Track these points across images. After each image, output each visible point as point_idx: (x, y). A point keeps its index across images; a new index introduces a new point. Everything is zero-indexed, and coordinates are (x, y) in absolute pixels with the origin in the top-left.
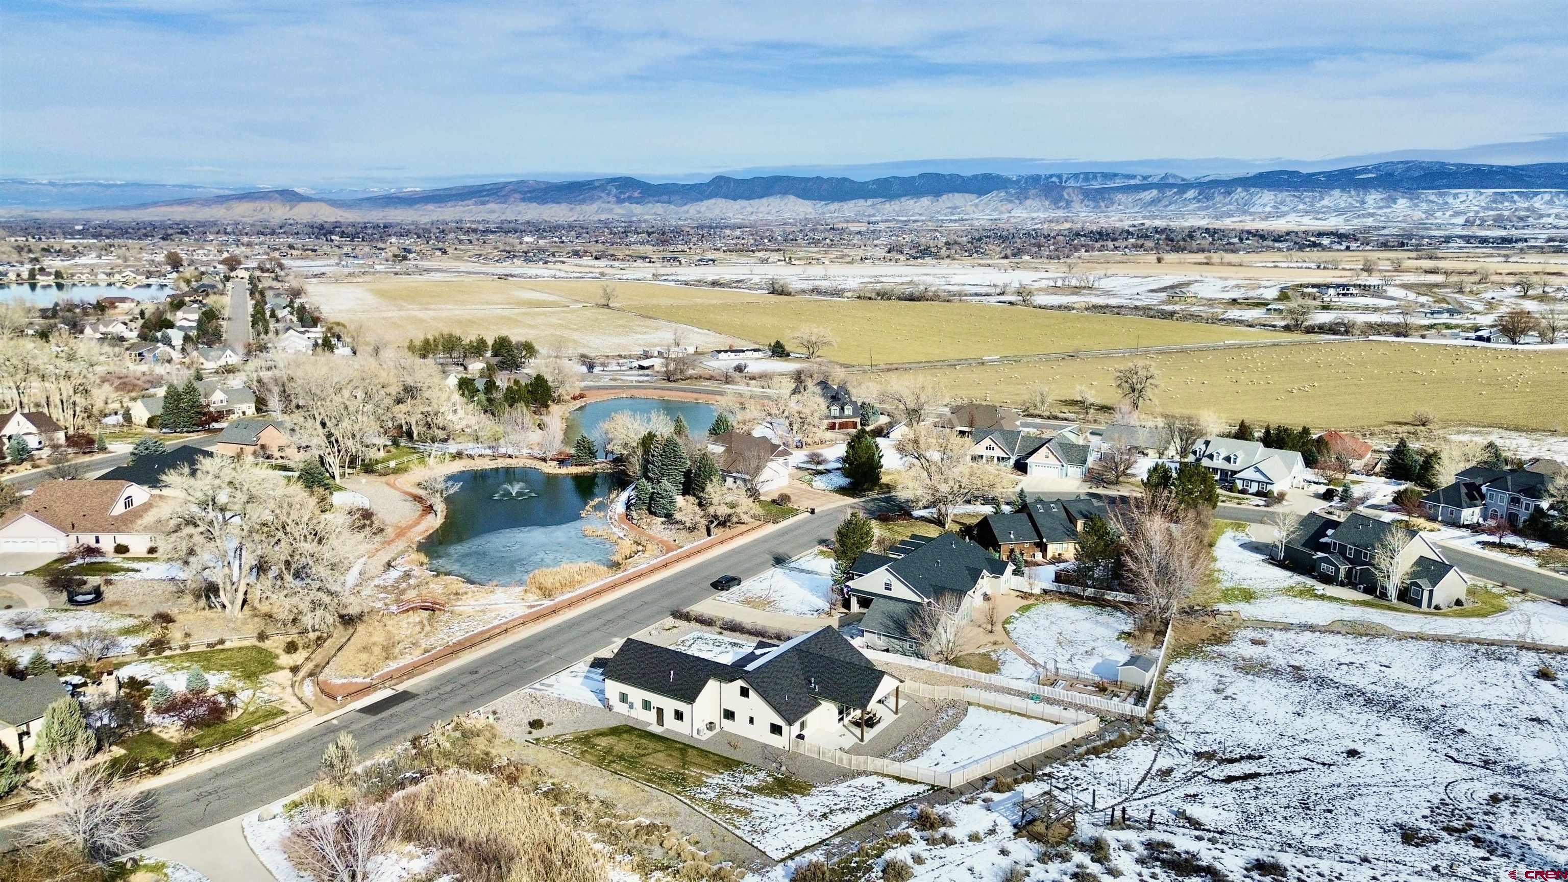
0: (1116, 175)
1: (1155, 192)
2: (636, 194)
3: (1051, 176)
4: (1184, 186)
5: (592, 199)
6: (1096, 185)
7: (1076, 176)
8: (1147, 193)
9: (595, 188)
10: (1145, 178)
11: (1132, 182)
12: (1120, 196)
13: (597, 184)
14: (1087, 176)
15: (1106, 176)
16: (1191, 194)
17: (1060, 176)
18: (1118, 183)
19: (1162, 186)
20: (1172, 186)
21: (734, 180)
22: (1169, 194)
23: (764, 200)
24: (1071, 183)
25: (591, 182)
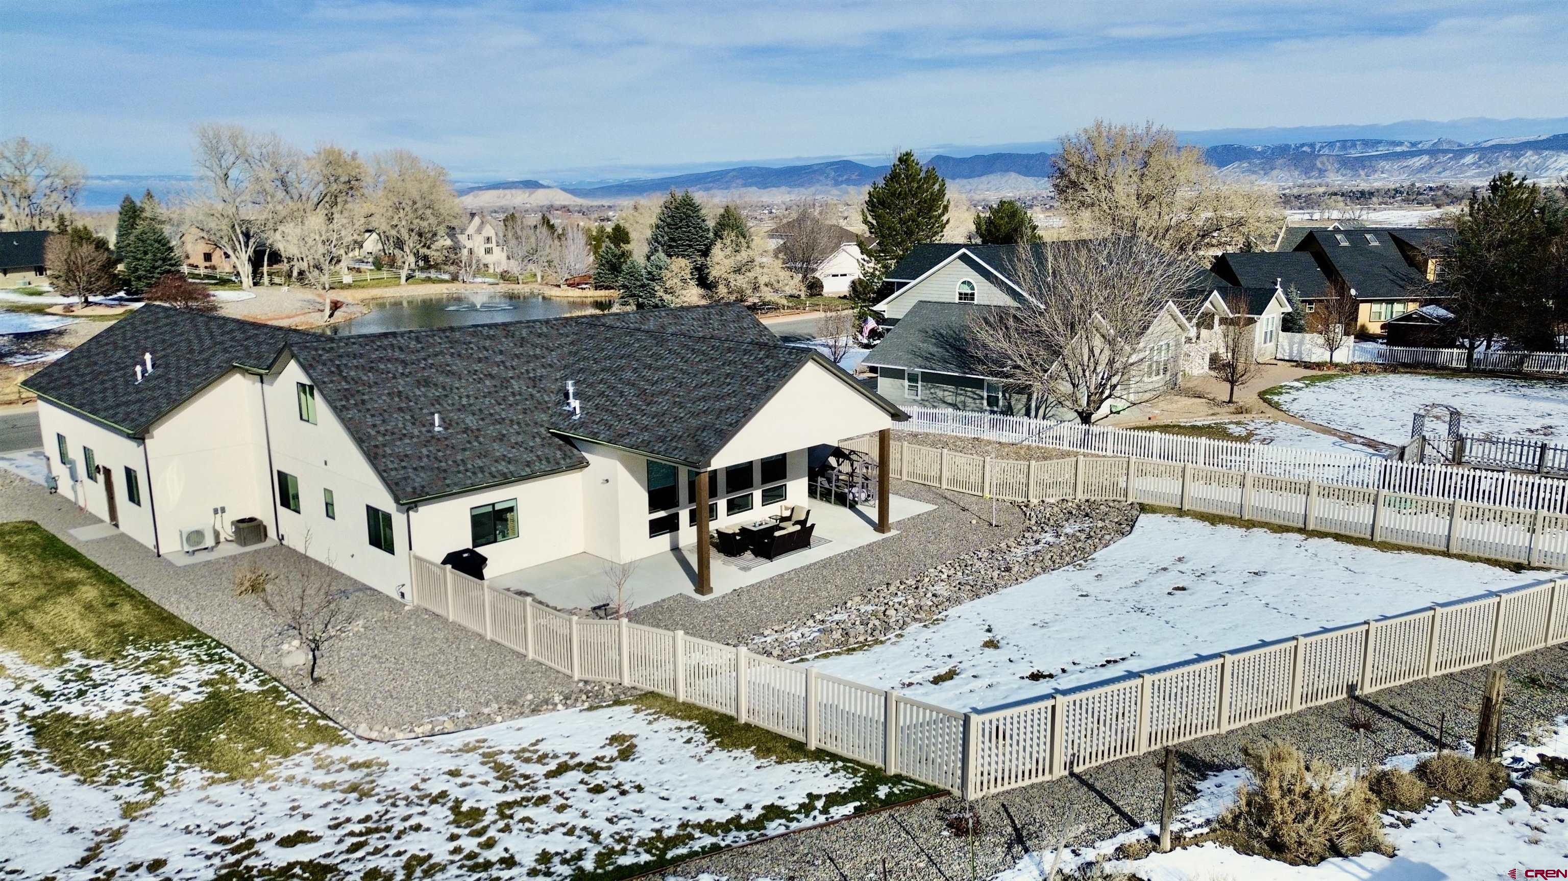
0: (1380, 142)
1: (1425, 158)
2: (854, 177)
3: (1303, 145)
4: (1462, 152)
5: (811, 183)
6: (1354, 153)
7: (1331, 144)
8: (1416, 159)
9: (814, 172)
10: (1413, 144)
11: (1398, 149)
12: (1383, 163)
13: (815, 168)
14: (1344, 144)
15: (1366, 143)
16: (1469, 159)
17: (1312, 146)
18: (1382, 150)
19: (1433, 152)
20: (1445, 152)
21: (953, 159)
22: (1442, 159)
23: (984, 178)
24: (1326, 151)
25: (810, 166)
